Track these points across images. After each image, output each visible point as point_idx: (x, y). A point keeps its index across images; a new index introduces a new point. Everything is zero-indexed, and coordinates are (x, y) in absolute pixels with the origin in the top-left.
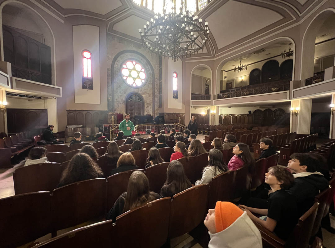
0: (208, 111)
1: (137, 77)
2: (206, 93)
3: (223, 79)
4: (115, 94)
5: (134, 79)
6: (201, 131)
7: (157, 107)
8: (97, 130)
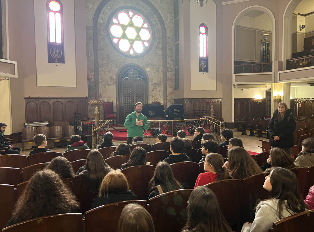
0: (268, 94)
1: (136, 37)
2: (262, 60)
3: (298, 30)
4: (100, 69)
5: (132, 42)
6: (255, 132)
7: (171, 89)
8: (72, 130)
